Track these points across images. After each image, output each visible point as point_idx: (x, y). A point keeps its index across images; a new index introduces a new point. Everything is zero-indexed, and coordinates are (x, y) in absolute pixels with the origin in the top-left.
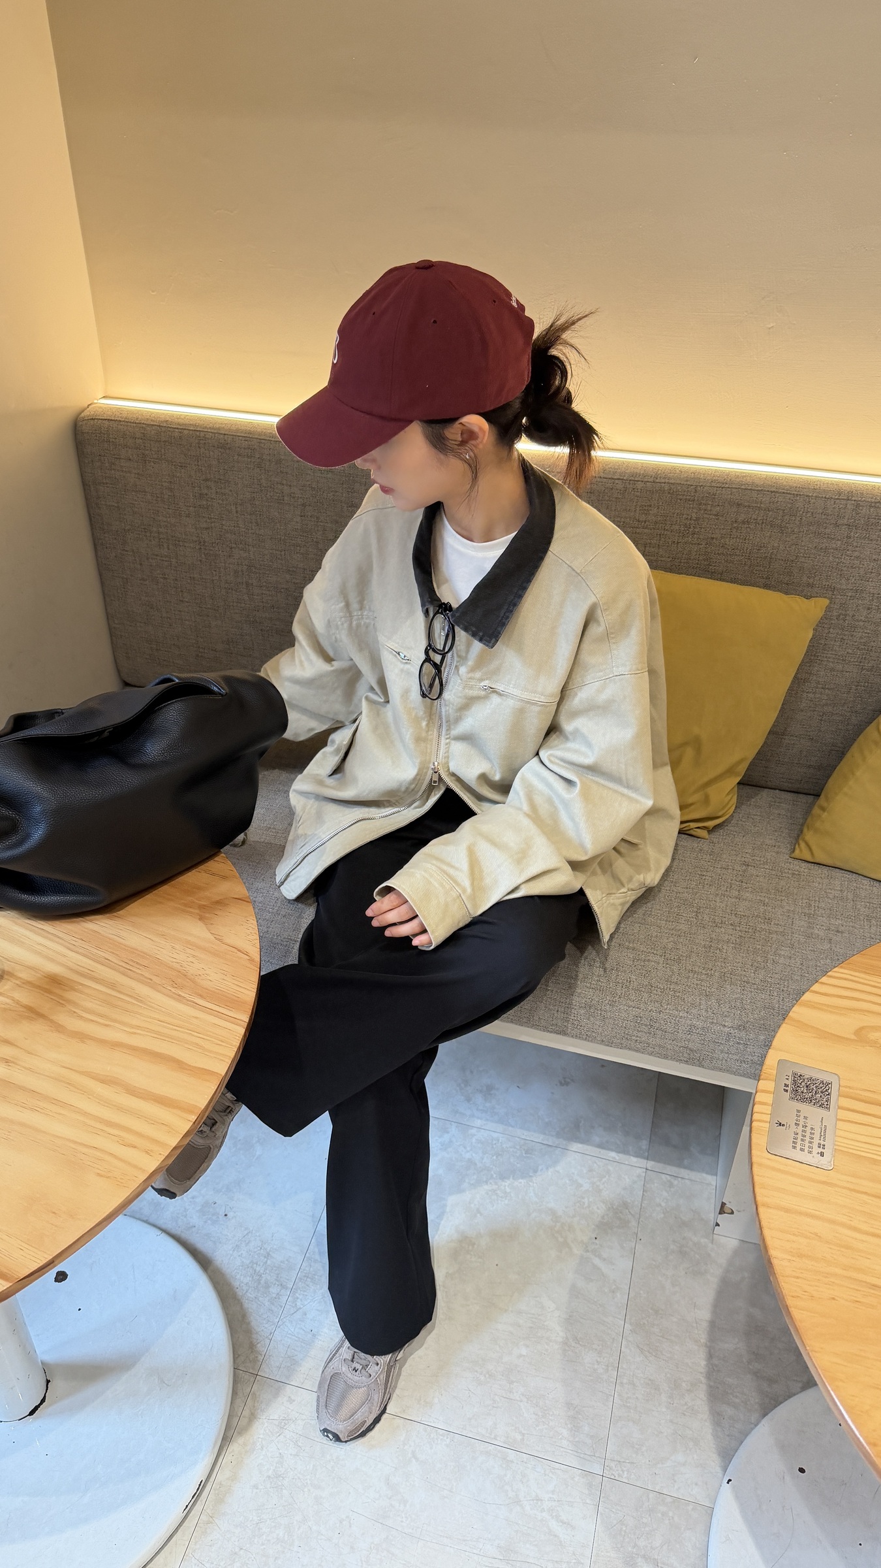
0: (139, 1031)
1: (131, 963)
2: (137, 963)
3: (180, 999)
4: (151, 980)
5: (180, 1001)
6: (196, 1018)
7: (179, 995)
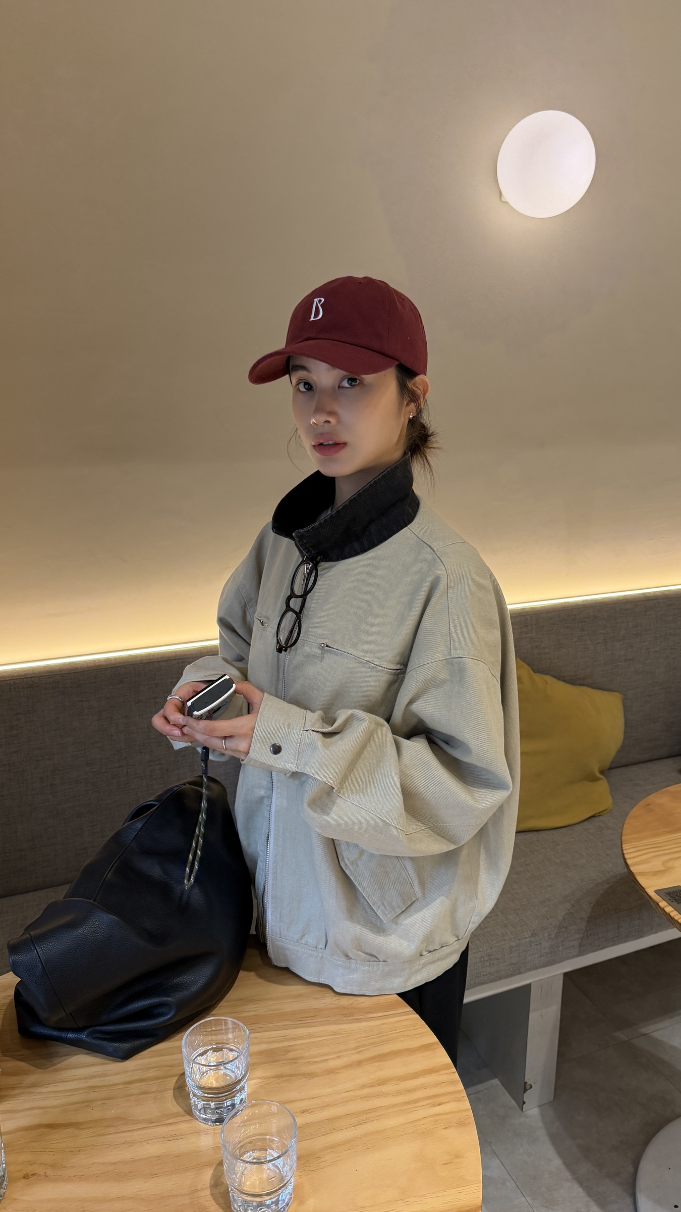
0: (362, 1049)
1: (303, 1019)
2: (306, 1017)
3: (358, 1021)
4: (329, 1021)
5: (360, 1022)
6: (384, 1024)
7: (357, 1019)
